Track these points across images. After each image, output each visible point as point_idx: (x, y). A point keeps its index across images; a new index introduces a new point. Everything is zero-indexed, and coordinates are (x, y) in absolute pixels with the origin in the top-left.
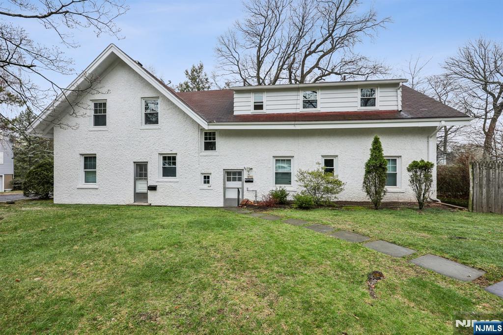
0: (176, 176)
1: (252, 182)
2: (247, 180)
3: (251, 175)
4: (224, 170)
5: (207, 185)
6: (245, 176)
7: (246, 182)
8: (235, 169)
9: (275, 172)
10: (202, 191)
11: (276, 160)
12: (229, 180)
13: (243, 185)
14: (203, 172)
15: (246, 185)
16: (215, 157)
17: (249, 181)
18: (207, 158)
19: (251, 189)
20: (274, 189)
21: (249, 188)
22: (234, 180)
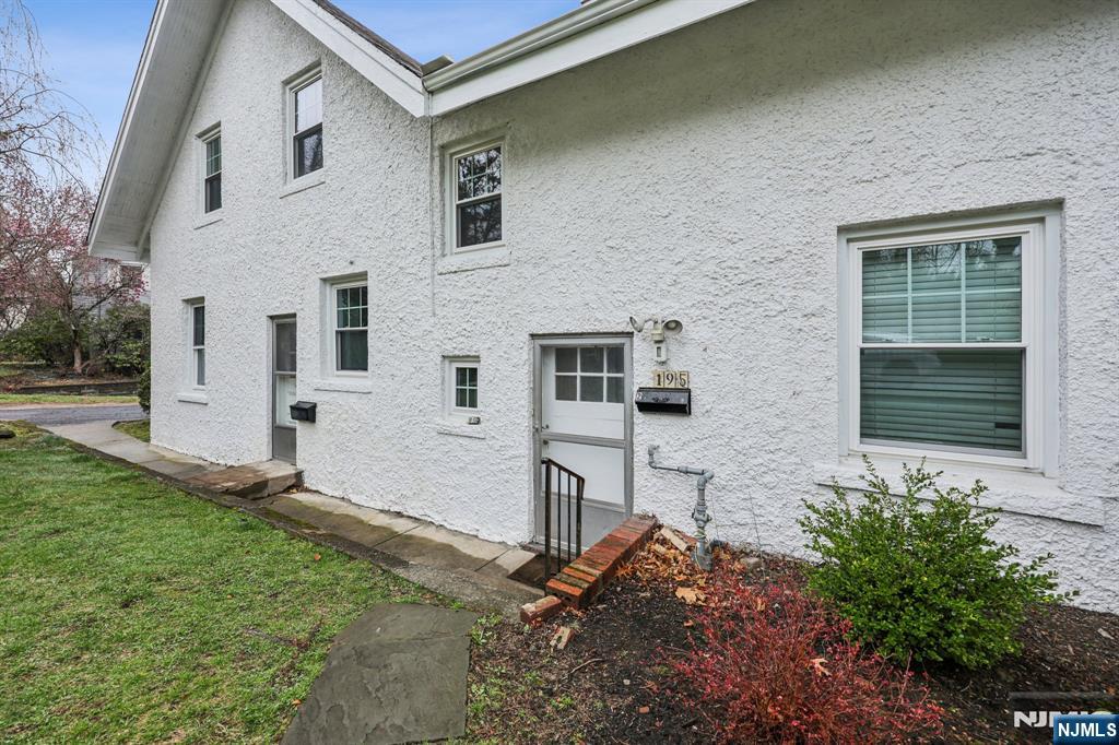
0: (366, 369)
1: (682, 410)
2: (649, 399)
3: (675, 367)
4: (533, 336)
5: (468, 413)
6: (641, 373)
7: (644, 407)
8: (588, 328)
9: (856, 343)
10: (442, 440)
11: (871, 258)
12: (565, 391)
13: (629, 426)
14: (450, 349)
15: (651, 429)
16: (493, 272)
17: (668, 404)
18: (461, 279)
19: (678, 460)
20: (851, 473)
21: (664, 449)
22: (592, 392)
